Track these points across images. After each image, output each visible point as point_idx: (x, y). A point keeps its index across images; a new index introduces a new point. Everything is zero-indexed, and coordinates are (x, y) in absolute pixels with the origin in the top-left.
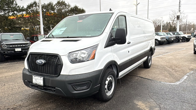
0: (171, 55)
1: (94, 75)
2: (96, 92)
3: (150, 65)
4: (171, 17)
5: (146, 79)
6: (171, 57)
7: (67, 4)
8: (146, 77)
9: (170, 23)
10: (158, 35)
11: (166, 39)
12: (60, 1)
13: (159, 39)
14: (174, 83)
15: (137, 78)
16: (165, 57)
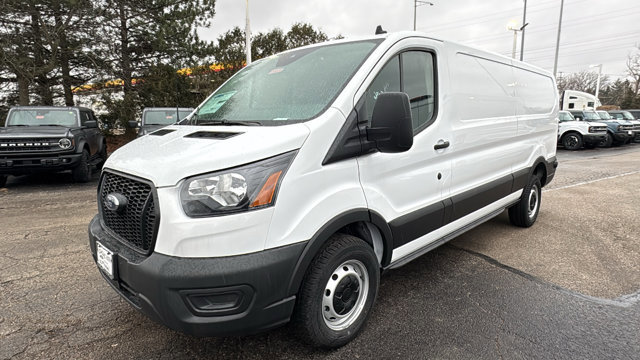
0: (616, 184)
1: (265, 263)
2: (280, 323)
3: (531, 216)
4: (632, 65)
5: (506, 267)
6: (617, 191)
7: (318, 33)
8: (509, 263)
9: (627, 82)
10: (581, 120)
11: (609, 132)
12: (301, 26)
13: (585, 132)
14: (613, 298)
15: (474, 261)
16: (594, 188)
